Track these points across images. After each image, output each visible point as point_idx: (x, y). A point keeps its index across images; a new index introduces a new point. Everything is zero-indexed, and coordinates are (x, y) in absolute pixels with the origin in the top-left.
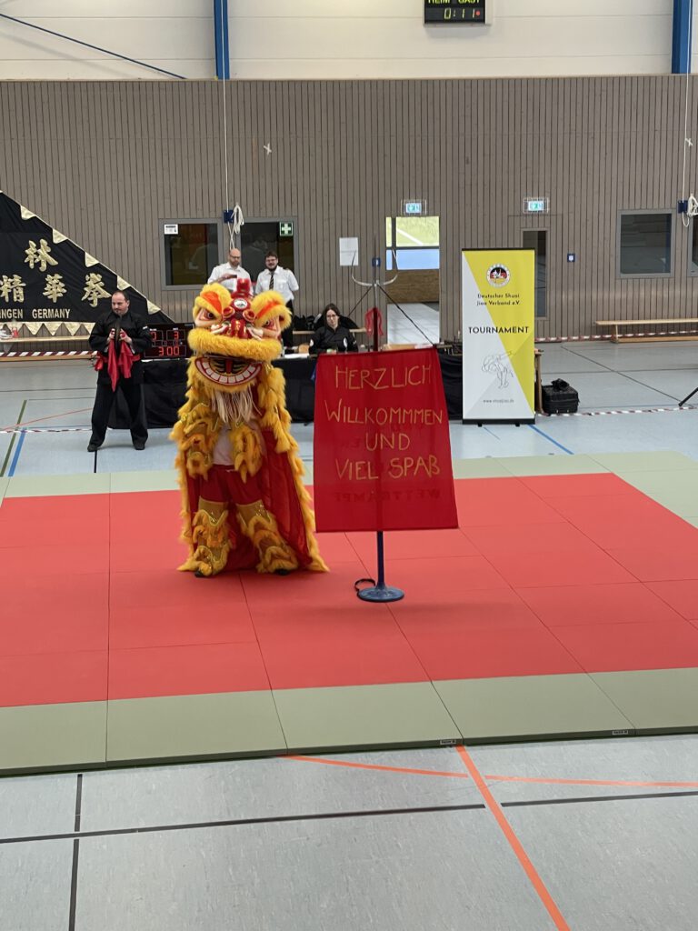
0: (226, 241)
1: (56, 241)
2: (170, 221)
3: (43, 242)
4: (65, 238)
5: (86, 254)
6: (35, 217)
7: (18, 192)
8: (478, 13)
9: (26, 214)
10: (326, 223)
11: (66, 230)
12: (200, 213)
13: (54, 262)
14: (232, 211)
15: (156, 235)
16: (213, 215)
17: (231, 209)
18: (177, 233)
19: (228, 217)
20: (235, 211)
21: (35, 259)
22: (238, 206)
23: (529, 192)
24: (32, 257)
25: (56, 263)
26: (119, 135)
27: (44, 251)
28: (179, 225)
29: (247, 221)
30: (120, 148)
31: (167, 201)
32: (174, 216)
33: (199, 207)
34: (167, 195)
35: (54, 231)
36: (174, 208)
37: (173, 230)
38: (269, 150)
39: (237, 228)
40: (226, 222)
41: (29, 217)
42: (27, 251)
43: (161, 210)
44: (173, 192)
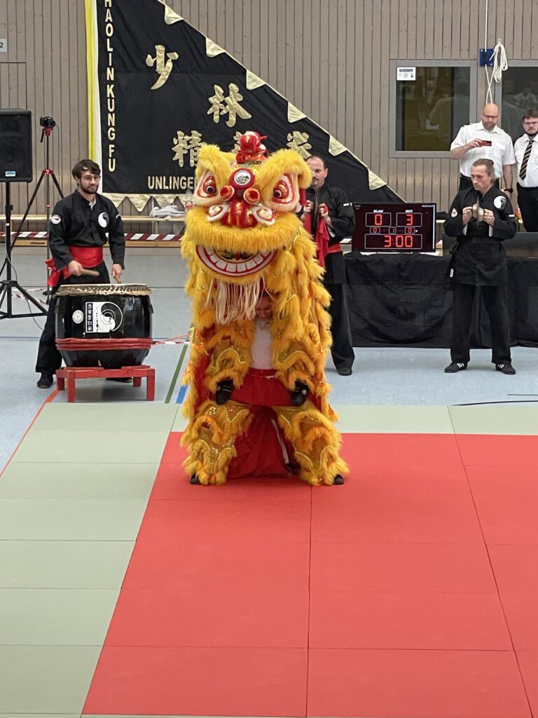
0: (481, 92)
1: (251, 86)
2: (406, 62)
3: (233, 86)
4: (263, 83)
5: (290, 104)
6: (224, 53)
7: (203, 20)
9: (213, 50)
11: (264, 72)
12: (447, 51)
13: (247, 115)
14: (492, 51)
15: (385, 82)
16: (465, 55)
17: (490, 48)
18: (414, 79)
19: (486, 59)
20: (496, 50)
21: (221, 110)
22: (500, 44)
24: (218, 108)
25: (251, 116)
27: (234, 99)
28: (418, 69)
29: (511, 66)
31: (403, 34)
32: (412, 55)
33: (447, 42)
34: (403, 27)
35: (248, 73)
36: (412, 46)
37: (410, 76)
39: (497, 74)
40: (482, 65)
41: (216, 53)
42: (211, 99)
43: (394, 47)
44: (412, 21)
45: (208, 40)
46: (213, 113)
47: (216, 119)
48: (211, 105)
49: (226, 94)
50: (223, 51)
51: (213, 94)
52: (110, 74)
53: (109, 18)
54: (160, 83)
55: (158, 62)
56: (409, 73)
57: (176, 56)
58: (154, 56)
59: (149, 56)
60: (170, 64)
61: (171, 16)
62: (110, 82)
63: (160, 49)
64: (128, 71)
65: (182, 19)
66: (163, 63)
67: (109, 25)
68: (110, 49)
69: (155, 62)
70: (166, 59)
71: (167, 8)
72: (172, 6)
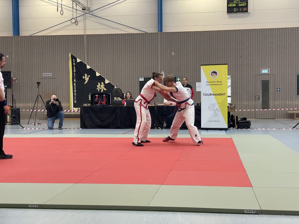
1: (106, 83)
2: (141, 77)
3: (102, 83)
4: (109, 82)
5: (115, 87)
8: (246, 9)
10: (192, 77)
11: (109, 79)
13: (105, 89)
15: (137, 81)
21: (100, 88)
22: (163, 71)
23: (263, 67)
25: (106, 90)
26: (126, 50)
27: (102, 86)
28: (144, 78)
30: (126, 54)
31: (141, 70)
34: (141, 68)
35: (106, 80)
36: (143, 73)
38: (173, 54)
41: (98, 75)
42: (97, 86)
43: (139, 73)
44: (143, 67)
45: (97, 72)
46: (98, 89)
47: (99, 90)
48: (97, 87)
49: (101, 85)
50: (100, 75)
51: (98, 85)
52: (75, 81)
53: (74, 68)
54: (86, 82)
55: (86, 78)
56: (142, 79)
57: (89, 76)
58: (84, 76)
59: (83, 76)
60: (88, 78)
61: (88, 67)
62: (75, 82)
63: (86, 75)
64: (79, 80)
65: (90, 68)
66: (87, 78)
67: (75, 69)
68: (75, 75)
69: (85, 78)
70: (87, 77)
71: (87, 65)
72: (88, 65)
